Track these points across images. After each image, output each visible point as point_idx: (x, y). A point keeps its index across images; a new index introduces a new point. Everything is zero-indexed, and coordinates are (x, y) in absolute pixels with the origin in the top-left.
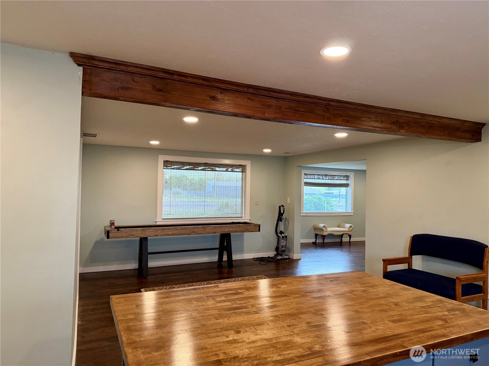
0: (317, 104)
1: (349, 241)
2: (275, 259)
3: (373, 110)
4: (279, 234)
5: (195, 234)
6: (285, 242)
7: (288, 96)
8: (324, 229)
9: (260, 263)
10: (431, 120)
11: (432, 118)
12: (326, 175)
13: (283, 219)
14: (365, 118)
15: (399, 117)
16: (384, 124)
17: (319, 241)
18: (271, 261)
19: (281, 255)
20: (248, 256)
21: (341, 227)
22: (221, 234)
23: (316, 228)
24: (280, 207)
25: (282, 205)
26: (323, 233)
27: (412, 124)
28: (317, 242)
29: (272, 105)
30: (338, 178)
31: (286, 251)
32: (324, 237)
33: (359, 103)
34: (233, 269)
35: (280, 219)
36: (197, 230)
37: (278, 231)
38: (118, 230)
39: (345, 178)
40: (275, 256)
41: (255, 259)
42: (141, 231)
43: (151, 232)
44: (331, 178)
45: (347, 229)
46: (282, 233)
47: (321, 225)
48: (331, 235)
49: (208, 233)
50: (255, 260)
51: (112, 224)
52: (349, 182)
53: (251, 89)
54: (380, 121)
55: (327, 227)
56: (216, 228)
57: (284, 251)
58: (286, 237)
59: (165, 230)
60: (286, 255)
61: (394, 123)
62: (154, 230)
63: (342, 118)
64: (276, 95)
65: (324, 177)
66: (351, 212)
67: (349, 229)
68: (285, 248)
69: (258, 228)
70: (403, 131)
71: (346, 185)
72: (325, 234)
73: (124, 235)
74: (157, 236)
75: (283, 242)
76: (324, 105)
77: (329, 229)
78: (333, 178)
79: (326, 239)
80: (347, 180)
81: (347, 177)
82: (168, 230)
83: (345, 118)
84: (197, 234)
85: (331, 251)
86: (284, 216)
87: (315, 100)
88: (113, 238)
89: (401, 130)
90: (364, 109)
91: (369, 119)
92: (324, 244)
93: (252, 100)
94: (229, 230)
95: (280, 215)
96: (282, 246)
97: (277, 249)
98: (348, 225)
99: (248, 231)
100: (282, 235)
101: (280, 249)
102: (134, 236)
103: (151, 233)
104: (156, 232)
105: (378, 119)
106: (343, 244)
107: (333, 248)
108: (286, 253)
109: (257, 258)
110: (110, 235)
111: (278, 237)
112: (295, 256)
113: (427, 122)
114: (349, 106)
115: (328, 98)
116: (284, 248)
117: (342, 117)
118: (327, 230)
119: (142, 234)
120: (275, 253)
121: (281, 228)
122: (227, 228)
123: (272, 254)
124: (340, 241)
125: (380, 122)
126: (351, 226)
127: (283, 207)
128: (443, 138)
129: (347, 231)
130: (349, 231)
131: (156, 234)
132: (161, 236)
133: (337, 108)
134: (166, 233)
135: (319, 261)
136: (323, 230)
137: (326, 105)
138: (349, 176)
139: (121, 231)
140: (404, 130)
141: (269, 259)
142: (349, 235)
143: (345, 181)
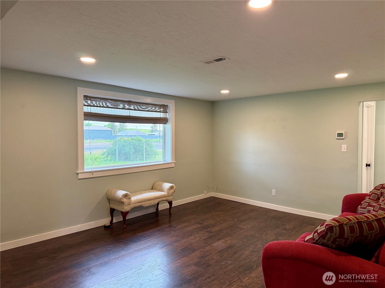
8: (125, 200)
12: (130, 102)
21: (156, 191)
23: (110, 199)
26: (123, 208)
28: (114, 221)
30: (152, 108)
32: (124, 213)
39: (162, 109)
45: (165, 193)
47: (120, 193)
52: (167, 116)
55: (131, 196)
65: (125, 105)
66: (171, 161)
67: (168, 193)
71: (164, 121)
72: (126, 208)
77: (135, 198)
80: (165, 112)
81: (165, 108)
98: (167, 186)
118: (131, 201)
126: (172, 187)
129: (165, 196)
130: (168, 196)
136: (122, 203)
138: (167, 106)
142: (168, 202)
143: (162, 113)
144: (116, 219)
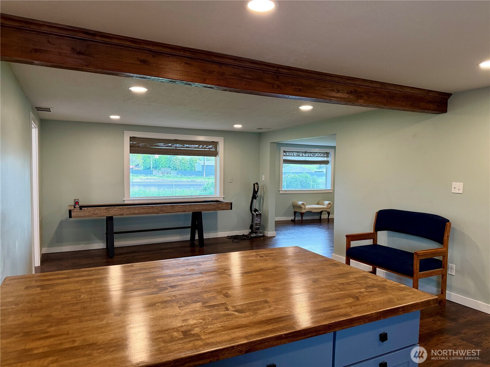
0: (265, 71)
1: (327, 218)
2: (249, 237)
3: (328, 78)
4: (253, 212)
5: (163, 212)
6: (259, 220)
7: (232, 61)
8: (303, 206)
9: (233, 241)
10: (393, 90)
11: (392, 87)
12: (306, 152)
13: (257, 196)
14: (319, 87)
15: (357, 86)
16: (340, 94)
17: (298, 218)
18: (245, 239)
19: (256, 233)
20: (222, 234)
21: (320, 205)
22: (193, 212)
23: (295, 206)
24: (254, 185)
25: (256, 183)
26: (302, 211)
27: (371, 94)
28: (296, 219)
29: (214, 71)
30: (318, 155)
31: (260, 229)
32: (302, 214)
33: (311, 70)
34: (204, 248)
35: (254, 197)
36: (165, 209)
37: (253, 209)
38: (81, 209)
39: (325, 155)
40: (249, 234)
41: (229, 237)
42: (105, 210)
43: (116, 210)
44: (310, 155)
45: (325, 207)
46: (256, 210)
47: (300, 203)
48: (310, 213)
49: (177, 212)
50: (229, 239)
51: (77, 203)
52: (329, 159)
53: (188, 52)
54: (335, 90)
55: (306, 205)
56: (186, 206)
57: (258, 229)
58: (260, 214)
59: (130, 209)
60: (260, 233)
61: (351, 92)
62: (119, 209)
63: (294, 87)
64: (217, 59)
65: (303, 154)
66: (330, 189)
67: (327, 206)
68: (260, 226)
69: (230, 206)
70: (361, 101)
71: (326, 162)
72: (303, 211)
73: (87, 214)
74: (122, 215)
75: (257, 221)
76: (273, 72)
77: (307, 207)
78: (312, 155)
79: (304, 216)
80: (327, 157)
81: (327, 154)
82: (134, 209)
83: (297, 87)
84: (165, 213)
85: (307, 229)
86: (259, 193)
87: (262, 67)
88: (75, 217)
89: (360, 101)
90: (317, 77)
91: (324, 88)
92: (302, 221)
93: (190, 65)
94: (200, 208)
95: (255, 192)
96: (256, 224)
97: (251, 227)
98: (327, 202)
99: (219, 209)
100: (256, 213)
101: (255, 227)
102: (98, 215)
103: (116, 212)
104: (121, 211)
105: (335, 88)
106: (322, 221)
107: (310, 225)
108: (261, 230)
109: (231, 236)
110: (73, 214)
111: (253, 214)
112: (269, 234)
113: (388, 91)
114: (300, 73)
115: (278, 65)
116: (258, 226)
117: (293, 85)
118: (305, 207)
119: (106, 213)
120: (250, 231)
121: (256, 205)
122: (197, 206)
123: (246, 232)
124: (319, 218)
125: (336, 92)
126: (330, 204)
127: (258, 184)
128: (406, 109)
129: (325, 209)
130: (327, 209)
131: (121, 213)
132: (127, 215)
133: (287, 76)
134: (132, 212)
135: (293, 238)
136: (301, 208)
137: (275, 73)
138: (329, 153)
139: (84, 210)
140: (363, 100)
141: (243, 237)
142: (327, 212)
143: (325, 158)
144: (297, 218)
